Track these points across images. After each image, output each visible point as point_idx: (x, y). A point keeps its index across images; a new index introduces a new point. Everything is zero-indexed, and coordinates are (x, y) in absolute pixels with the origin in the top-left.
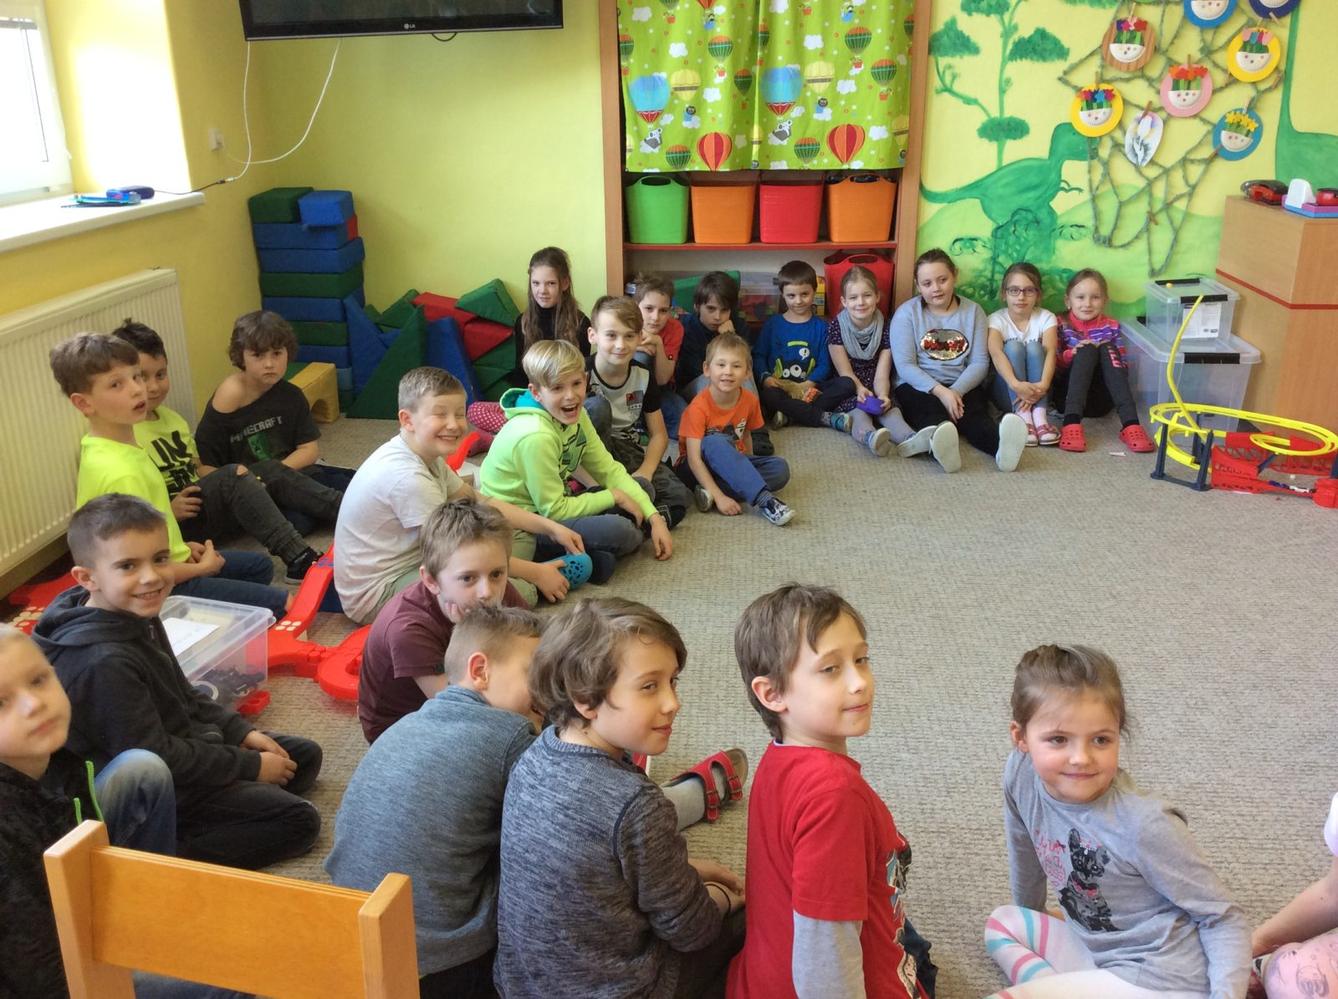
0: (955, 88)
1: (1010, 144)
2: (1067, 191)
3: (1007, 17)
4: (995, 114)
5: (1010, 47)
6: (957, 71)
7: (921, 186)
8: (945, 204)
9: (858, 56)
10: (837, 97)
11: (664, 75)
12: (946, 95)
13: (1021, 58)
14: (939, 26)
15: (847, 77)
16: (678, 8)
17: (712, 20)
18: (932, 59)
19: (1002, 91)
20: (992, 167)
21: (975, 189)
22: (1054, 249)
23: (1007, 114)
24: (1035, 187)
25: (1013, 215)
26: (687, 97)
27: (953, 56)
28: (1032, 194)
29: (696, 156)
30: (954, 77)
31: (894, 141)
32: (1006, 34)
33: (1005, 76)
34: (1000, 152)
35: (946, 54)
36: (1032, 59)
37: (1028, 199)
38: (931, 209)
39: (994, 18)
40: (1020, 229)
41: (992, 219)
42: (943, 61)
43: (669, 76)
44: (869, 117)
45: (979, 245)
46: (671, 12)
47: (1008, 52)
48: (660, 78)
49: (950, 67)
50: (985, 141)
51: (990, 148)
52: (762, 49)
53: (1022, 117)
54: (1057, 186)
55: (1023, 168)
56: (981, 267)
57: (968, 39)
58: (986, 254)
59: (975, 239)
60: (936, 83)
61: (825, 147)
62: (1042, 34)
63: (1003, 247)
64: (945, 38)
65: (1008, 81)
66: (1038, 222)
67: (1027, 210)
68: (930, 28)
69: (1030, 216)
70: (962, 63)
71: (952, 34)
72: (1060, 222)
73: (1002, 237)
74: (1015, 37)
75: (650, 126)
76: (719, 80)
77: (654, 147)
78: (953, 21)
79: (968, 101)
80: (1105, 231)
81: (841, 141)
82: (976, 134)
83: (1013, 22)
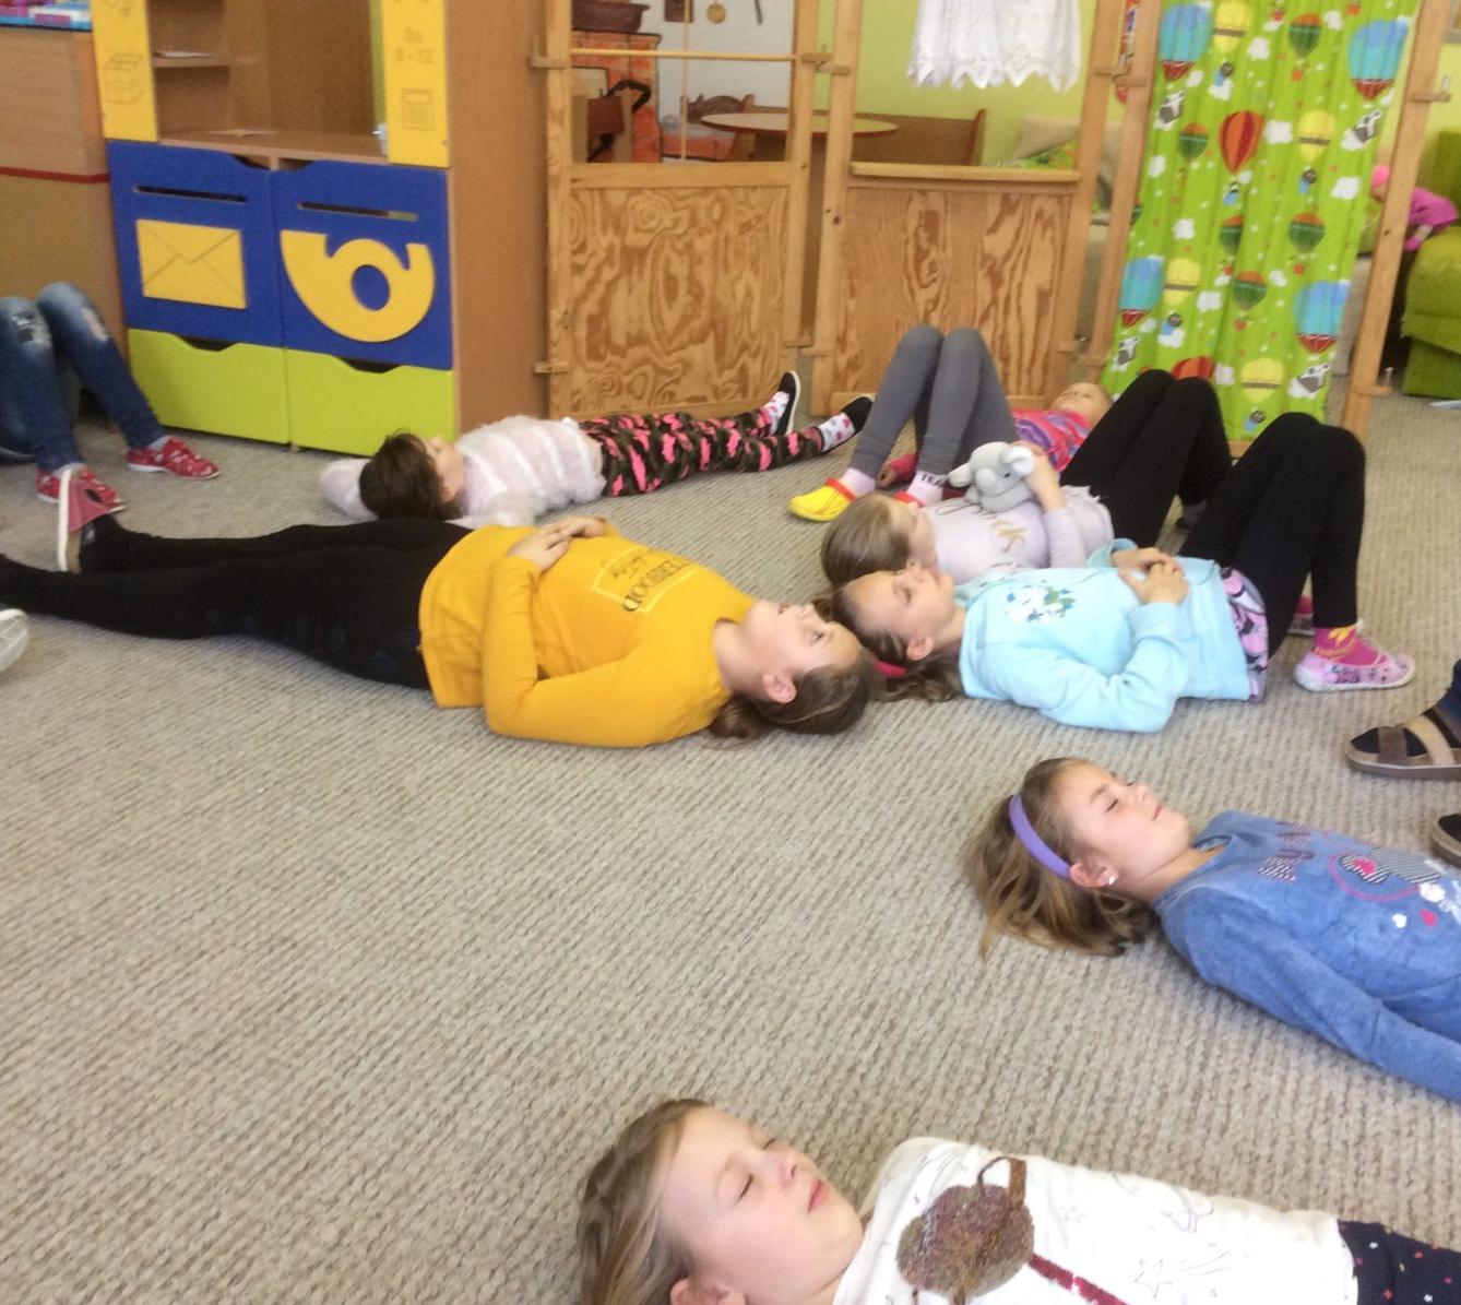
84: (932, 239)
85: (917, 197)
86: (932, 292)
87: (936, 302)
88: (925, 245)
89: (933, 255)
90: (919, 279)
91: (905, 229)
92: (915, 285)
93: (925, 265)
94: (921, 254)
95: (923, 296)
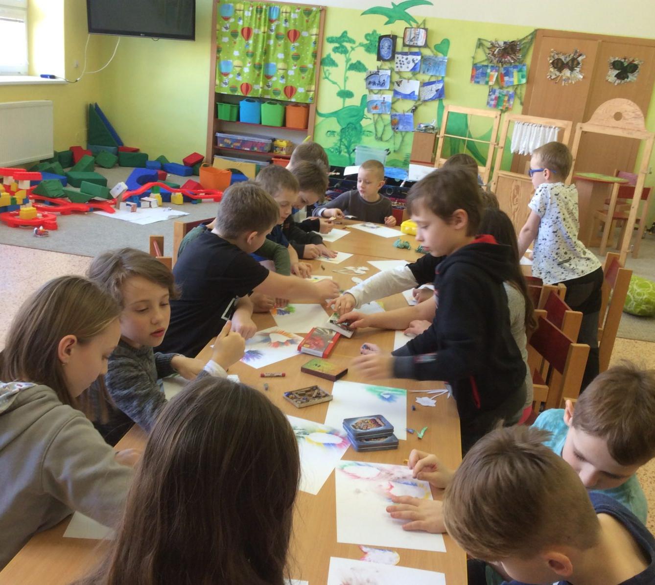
0: (330, 77)
1: (347, 100)
2: (367, 119)
3: (347, 55)
4: (343, 88)
5: (348, 66)
6: (330, 71)
7: (316, 110)
8: (324, 118)
9: (295, 63)
10: (287, 75)
11: (231, 61)
12: (326, 80)
13: (352, 70)
14: (325, 56)
15: (292, 70)
16: (237, 39)
17: (248, 45)
18: (322, 67)
19: (345, 81)
20: (341, 107)
21: (335, 114)
22: (361, 139)
23: (347, 89)
24: (354, 116)
25: (348, 125)
26: (238, 69)
27: (329, 66)
28: (355, 118)
29: (239, 89)
30: (329, 74)
31: (307, 94)
32: (348, 60)
33: (347, 75)
34: (344, 102)
35: (326, 66)
36: (356, 71)
37: (352, 120)
38: (319, 119)
39: (343, 55)
40: (350, 131)
41: (341, 125)
42: (326, 68)
43: (233, 61)
44: (298, 84)
45: (336, 134)
46: (235, 40)
47: (347, 68)
48: (230, 62)
49: (328, 70)
50: (339, 98)
51: (340, 100)
52: (264, 56)
53: (351, 91)
54: (362, 117)
55: (351, 109)
56: (336, 142)
57: (334, 61)
58: (338, 138)
59: (335, 132)
60: (323, 75)
61: (282, 92)
62: (359, 63)
63: (344, 136)
64: (327, 61)
65: (347, 78)
66: (356, 128)
67: (352, 124)
68: (321, 57)
69: (354, 126)
70: (331, 69)
71: (329, 59)
72: (364, 129)
73: (344, 132)
74: (350, 63)
75: (225, 78)
76: (248, 65)
77: (226, 85)
78: (329, 56)
79: (334, 83)
80: (379, 135)
81: (289, 91)
82: (336, 95)
83: (350, 57)
84: (518, 192)
85: (515, 182)
86: (516, 206)
87: (517, 209)
88: (515, 194)
89: (517, 197)
90: (513, 202)
91: (511, 189)
92: (512, 204)
93: (515, 199)
94: (514, 197)
95: (514, 207)
